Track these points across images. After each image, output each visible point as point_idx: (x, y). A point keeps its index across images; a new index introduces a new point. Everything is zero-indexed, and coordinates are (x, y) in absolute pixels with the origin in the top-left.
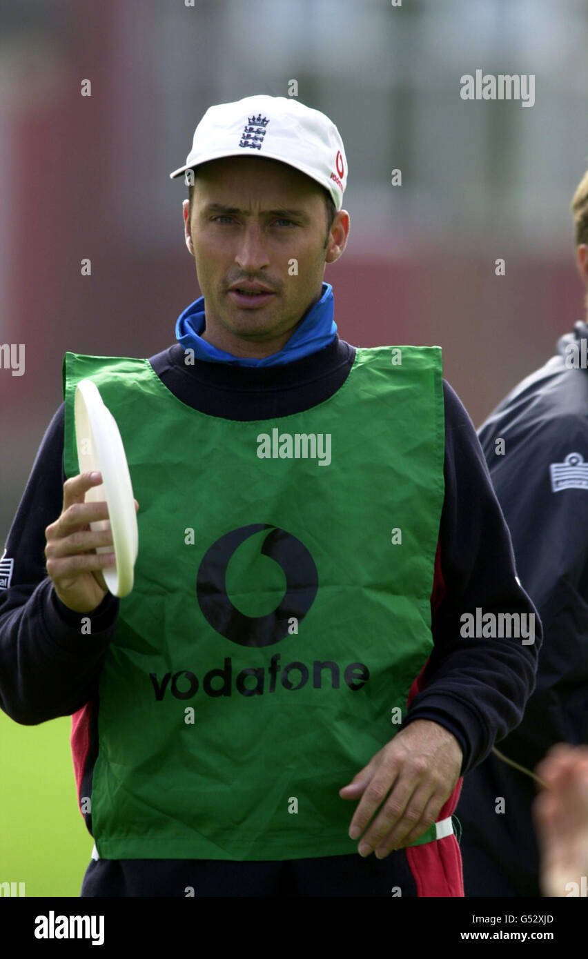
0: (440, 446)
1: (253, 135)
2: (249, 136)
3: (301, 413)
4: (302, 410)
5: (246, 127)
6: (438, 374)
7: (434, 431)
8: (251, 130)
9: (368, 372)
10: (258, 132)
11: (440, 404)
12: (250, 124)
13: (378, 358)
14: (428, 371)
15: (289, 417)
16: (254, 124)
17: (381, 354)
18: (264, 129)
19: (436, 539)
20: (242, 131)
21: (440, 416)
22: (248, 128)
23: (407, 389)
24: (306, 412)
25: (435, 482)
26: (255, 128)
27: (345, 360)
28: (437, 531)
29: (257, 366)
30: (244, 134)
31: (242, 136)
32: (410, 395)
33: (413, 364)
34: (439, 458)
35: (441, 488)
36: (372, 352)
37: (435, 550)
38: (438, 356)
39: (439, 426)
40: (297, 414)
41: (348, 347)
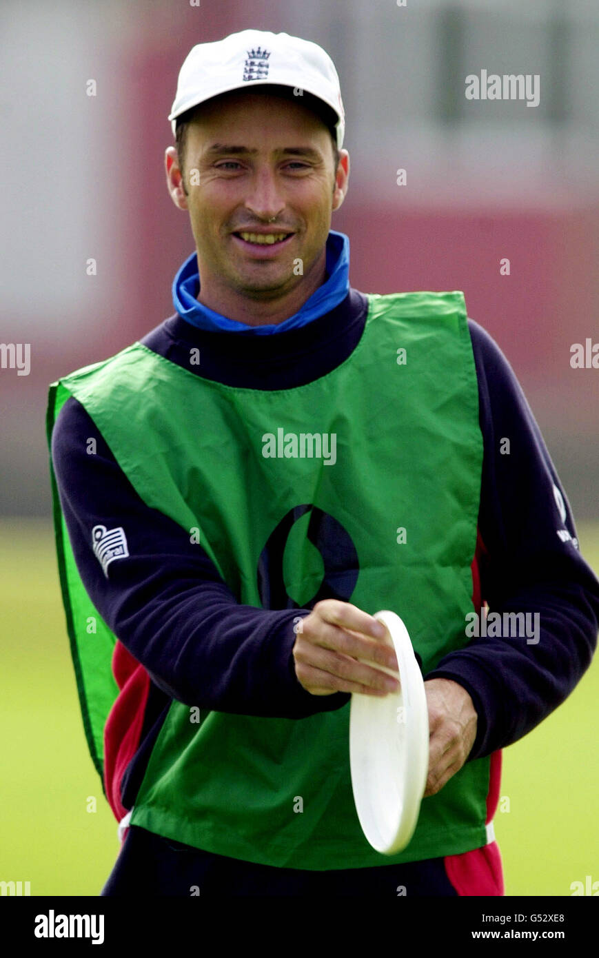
0: (473, 396)
1: (256, 68)
2: (251, 70)
3: (323, 378)
4: (324, 374)
5: (246, 62)
6: (462, 318)
7: (466, 381)
8: (252, 64)
9: (386, 323)
10: (260, 65)
11: (468, 349)
12: (250, 57)
13: (394, 307)
14: (451, 316)
15: (311, 384)
16: (254, 57)
17: (398, 302)
18: (266, 62)
19: (477, 499)
20: (243, 65)
21: (470, 363)
22: (249, 62)
23: (431, 338)
24: (328, 376)
25: (473, 438)
26: (257, 61)
27: (360, 311)
28: (478, 491)
29: (274, 332)
30: (245, 69)
31: (244, 70)
32: (433, 343)
33: (434, 310)
34: (474, 409)
35: (479, 442)
36: (387, 301)
37: (476, 512)
38: (459, 301)
39: (470, 374)
40: (320, 380)
41: (360, 297)
